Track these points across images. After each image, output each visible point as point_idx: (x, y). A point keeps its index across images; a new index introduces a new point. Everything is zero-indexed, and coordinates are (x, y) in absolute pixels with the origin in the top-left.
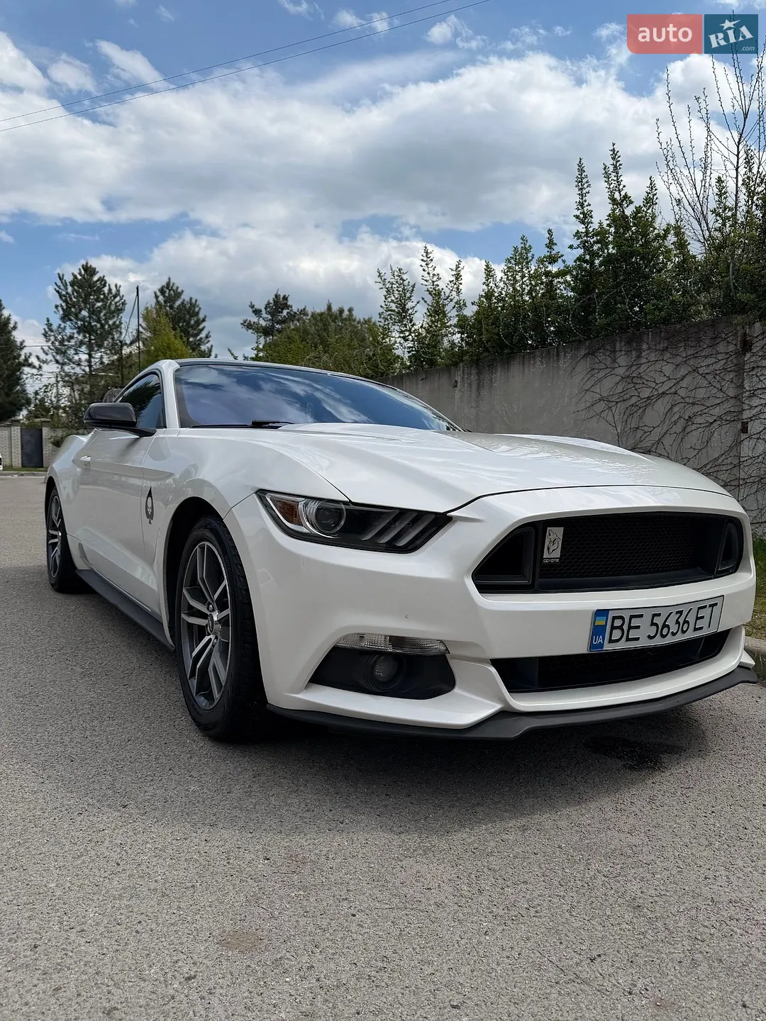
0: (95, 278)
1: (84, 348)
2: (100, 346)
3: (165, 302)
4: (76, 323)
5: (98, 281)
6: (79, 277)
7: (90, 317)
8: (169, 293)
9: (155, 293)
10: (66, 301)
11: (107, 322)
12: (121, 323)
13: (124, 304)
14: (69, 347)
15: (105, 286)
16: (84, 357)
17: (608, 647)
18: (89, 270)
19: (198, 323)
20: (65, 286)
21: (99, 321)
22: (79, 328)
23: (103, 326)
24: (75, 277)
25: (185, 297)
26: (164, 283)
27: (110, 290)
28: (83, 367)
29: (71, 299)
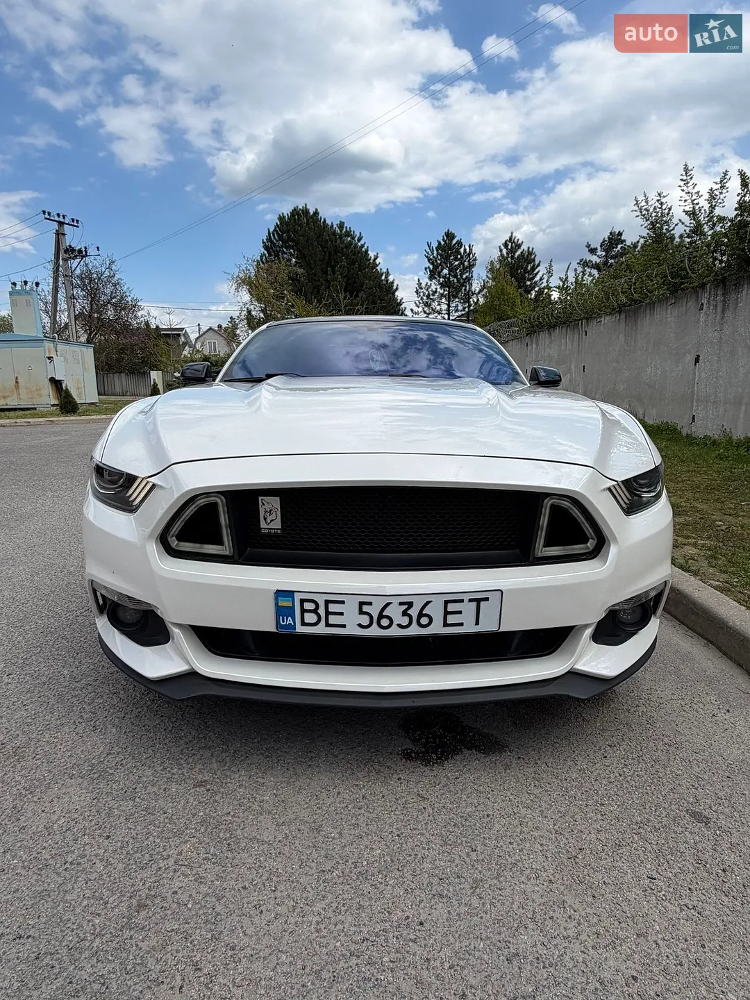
0: (454, 242)
1: (443, 300)
2: (455, 297)
3: (507, 254)
4: (439, 280)
5: (456, 244)
6: (443, 243)
7: (449, 274)
8: (512, 245)
9: (500, 247)
10: (432, 264)
11: (462, 277)
12: (472, 277)
13: (475, 260)
14: (433, 300)
15: (461, 247)
16: (444, 307)
17: (300, 629)
18: (450, 236)
19: (533, 269)
20: (432, 251)
21: (455, 276)
22: (441, 284)
23: (458, 280)
24: (439, 243)
25: (524, 247)
26: (508, 238)
27: (465, 250)
28: (443, 315)
29: (436, 261)
